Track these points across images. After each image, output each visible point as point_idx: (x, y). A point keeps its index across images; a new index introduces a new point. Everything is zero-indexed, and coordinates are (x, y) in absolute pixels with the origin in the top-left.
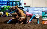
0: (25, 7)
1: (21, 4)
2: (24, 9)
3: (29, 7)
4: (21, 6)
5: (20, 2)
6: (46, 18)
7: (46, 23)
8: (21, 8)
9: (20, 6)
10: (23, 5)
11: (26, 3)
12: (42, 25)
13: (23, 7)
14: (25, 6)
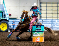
0: (10, 19)
1: (4, 16)
2: (8, 22)
3: (16, 19)
4: (5, 18)
5: (3, 13)
6: (39, 33)
7: (38, 40)
8: (5, 21)
9: (3, 18)
10: (7, 17)
11: (11, 14)
12: (32, 43)
13: (8, 20)
14: (10, 17)
